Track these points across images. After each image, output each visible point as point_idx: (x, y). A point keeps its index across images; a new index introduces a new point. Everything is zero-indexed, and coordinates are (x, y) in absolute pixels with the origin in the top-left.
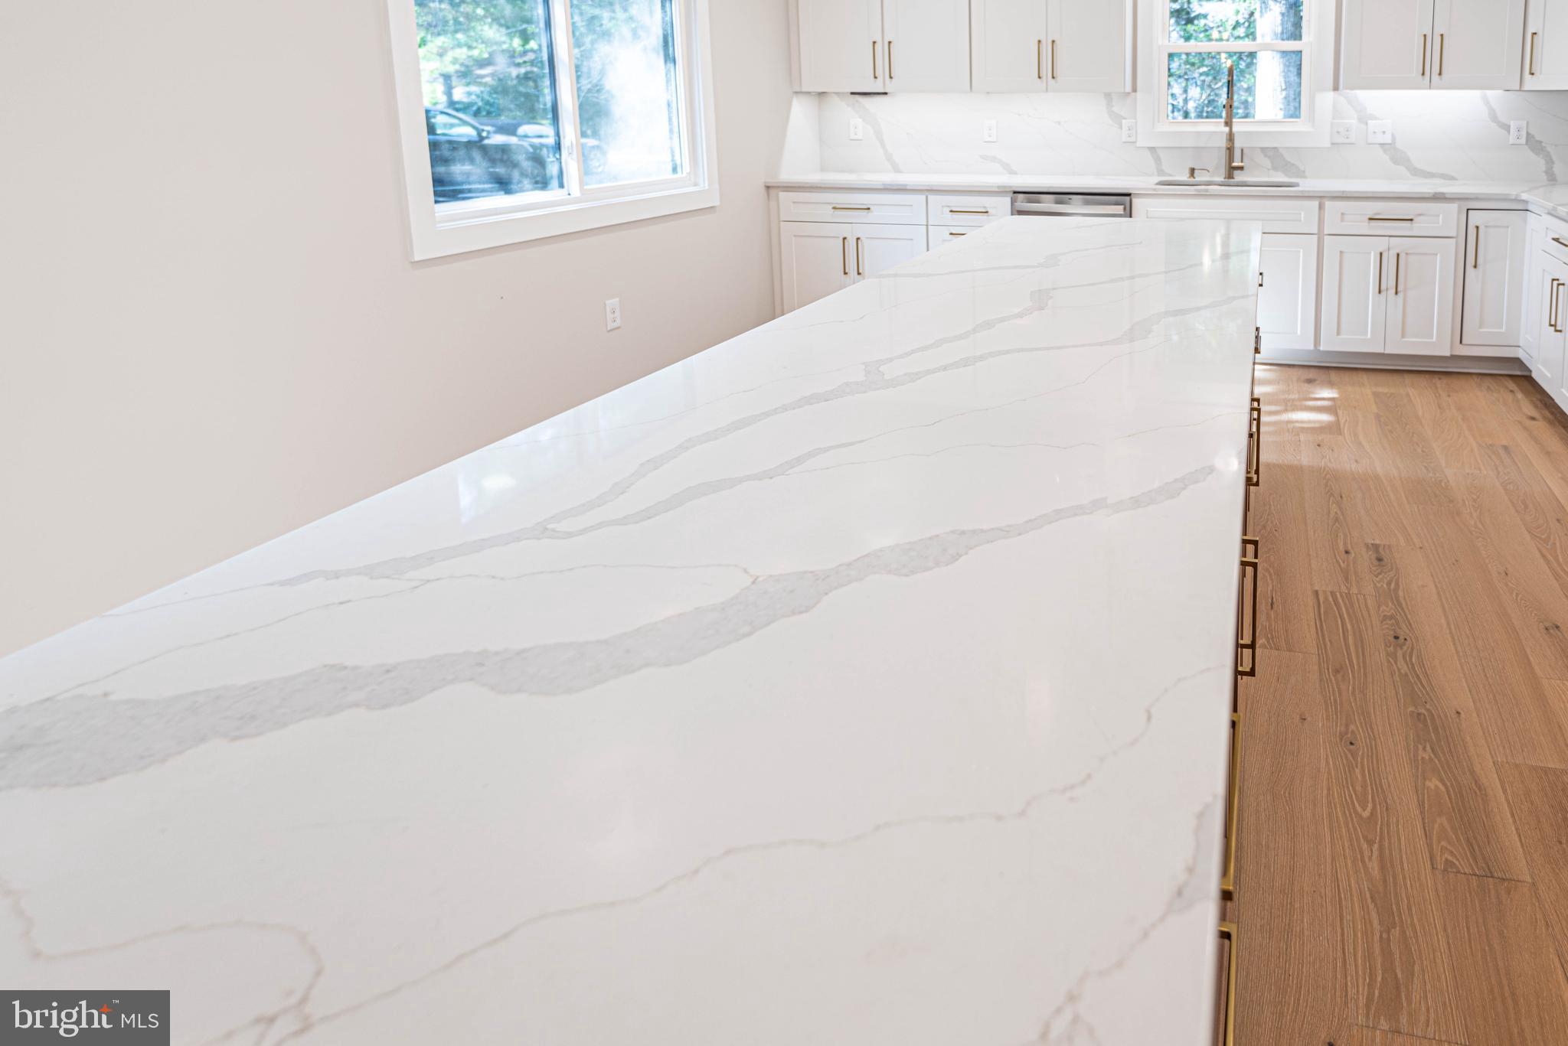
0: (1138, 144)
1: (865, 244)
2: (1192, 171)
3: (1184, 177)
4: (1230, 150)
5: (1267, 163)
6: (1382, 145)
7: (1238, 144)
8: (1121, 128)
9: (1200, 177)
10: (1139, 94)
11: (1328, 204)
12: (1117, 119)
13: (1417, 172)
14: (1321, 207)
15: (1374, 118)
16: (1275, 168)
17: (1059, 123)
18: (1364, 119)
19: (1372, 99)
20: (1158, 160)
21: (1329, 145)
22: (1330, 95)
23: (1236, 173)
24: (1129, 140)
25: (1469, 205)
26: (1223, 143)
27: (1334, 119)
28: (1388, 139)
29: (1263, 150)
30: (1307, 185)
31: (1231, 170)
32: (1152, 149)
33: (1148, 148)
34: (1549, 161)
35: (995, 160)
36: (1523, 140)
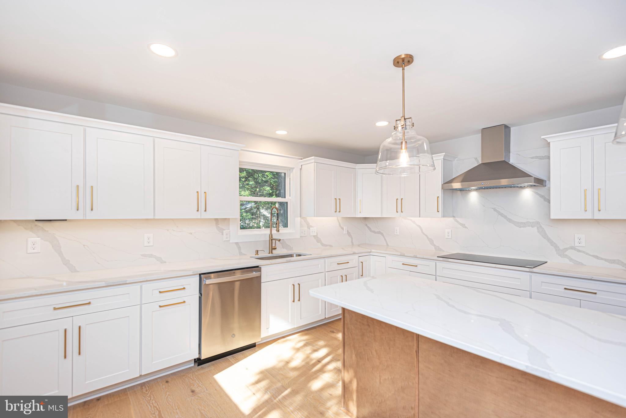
0: (231, 242)
2: (257, 252)
4: (271, 241)
5: (281, 246)
8: (223, 234)
12: (221, 231)
13: (323, 245)
15: (312, 227)
17: (191, 234)
18: (309, 227)
19: (309, 220)
20: (239, 248)
21: (299, 237)
22: (299, 219)
24: (227, 240)
27: (300, 227)
28: (316, 234)
32: (237, 244)
33: (235, 243)
34: (352, 239)
35: (151, 256)
36: (347, 233)
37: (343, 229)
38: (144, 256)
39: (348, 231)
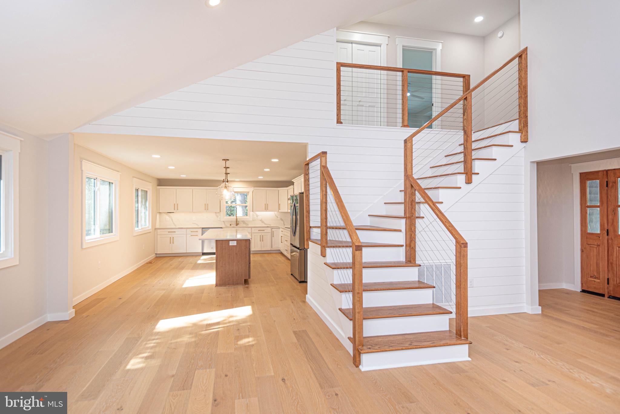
0: (221, 220)
1: (175, 238)
2: (231, 225)
3: (229, 225)
4: (237, 221)
5: (242, 223)
6: (260, 220)
7: (238, 220)
8: (218, 218)
9: (232, 225)
10: (221, 212)
11: (253, 228)
12: (217, 216)
13: (265, 224)
14: (251, 229)
15: (259, 216)
16: (244, 224)
17: (207, 217)
18: (257, 216)
19: (258, 213)
20: (224, 223)
21: (253, 220)
22: (252, 212)
23: (238, 225)
24: (219, 220)
25: (272, 228)
26: (235, 220)
27: (253, 216)
28: (261, 219)
29: (242, 221)
30: (250, 226)
31: (237, 224)
32: (224, 221)
34: (284, 222)
35: (195, 224)
36: (280, 219)
37: (278, 217)
38: (193, 223)
39: (281, 219)
